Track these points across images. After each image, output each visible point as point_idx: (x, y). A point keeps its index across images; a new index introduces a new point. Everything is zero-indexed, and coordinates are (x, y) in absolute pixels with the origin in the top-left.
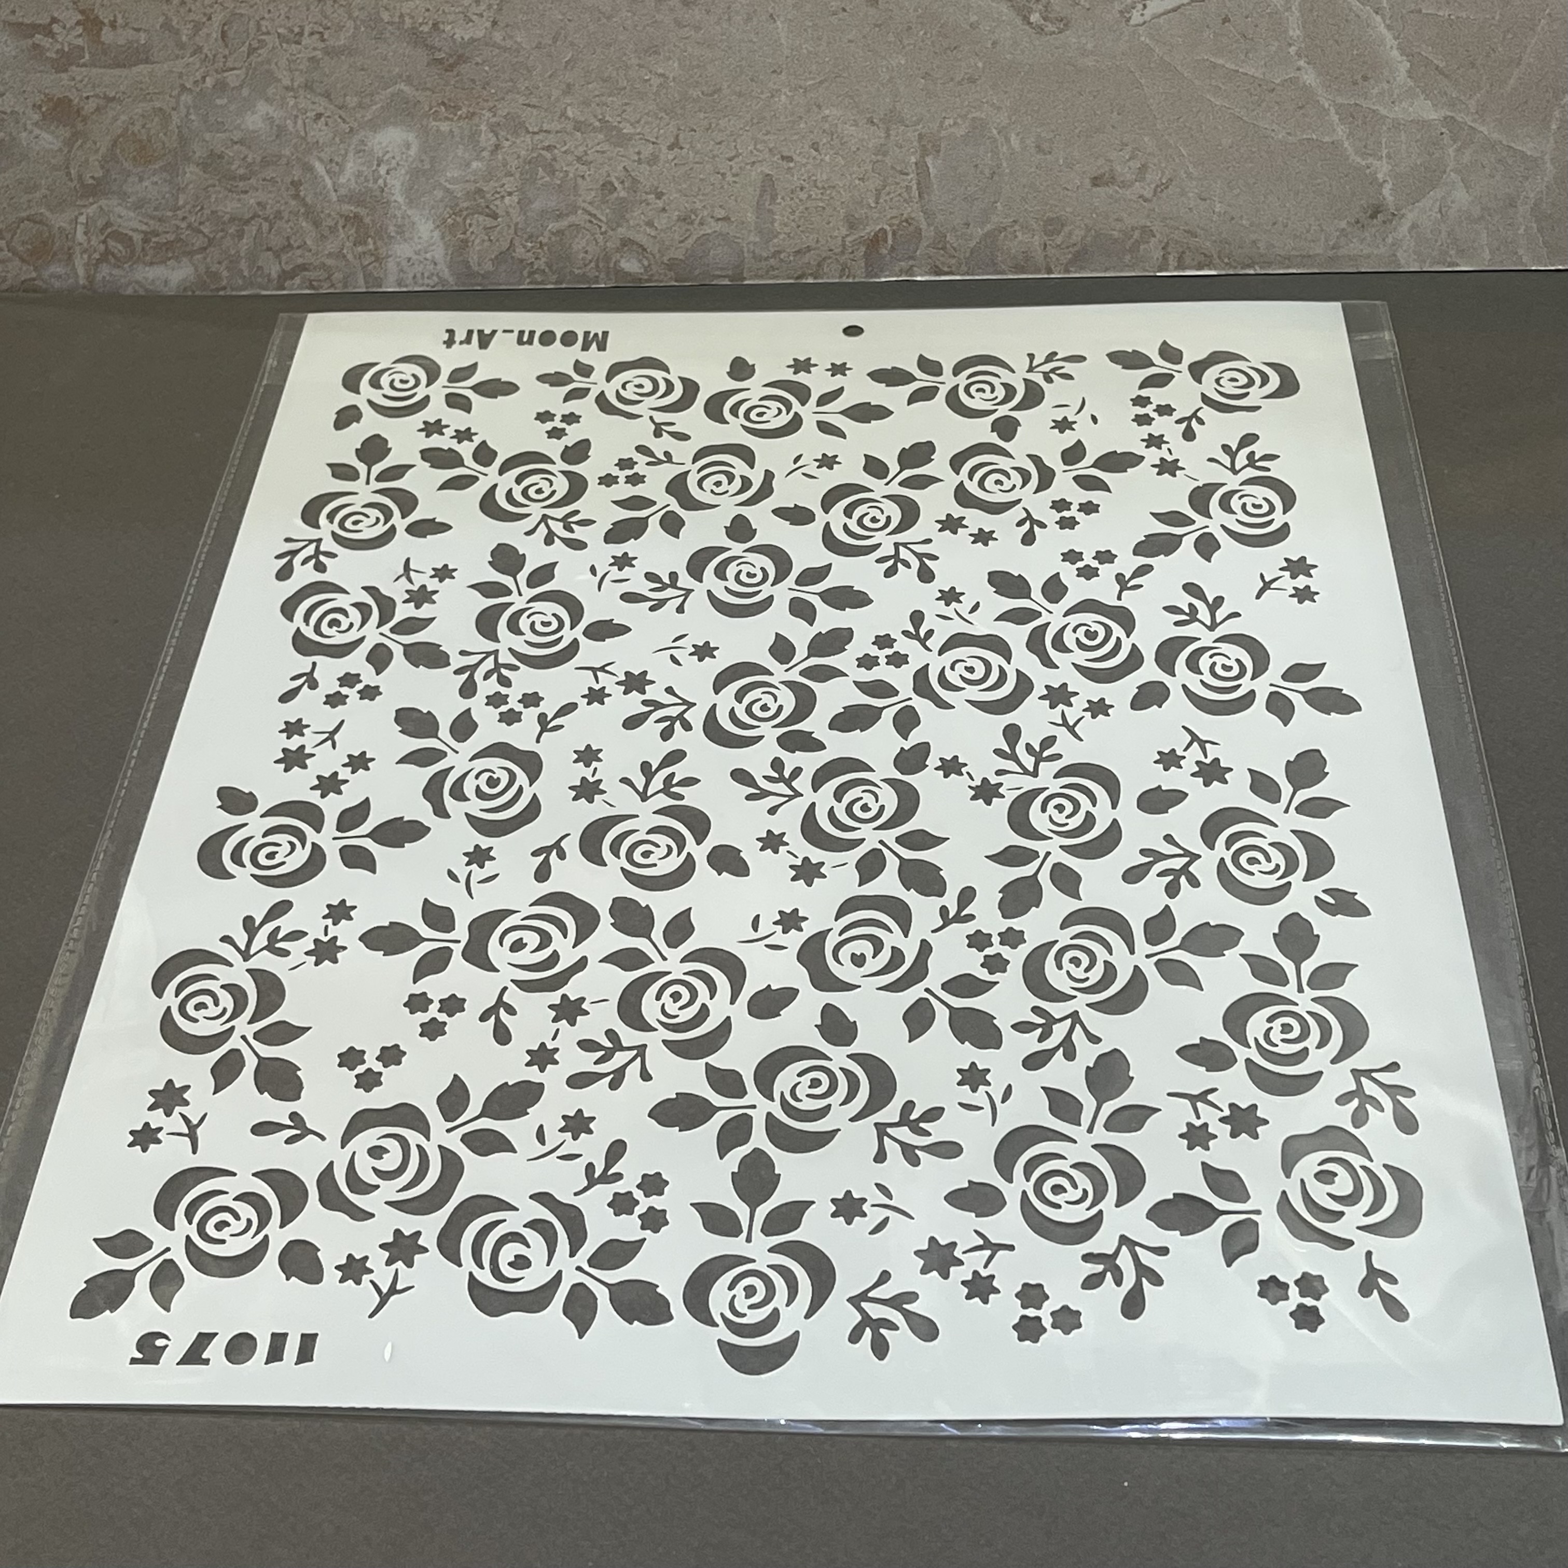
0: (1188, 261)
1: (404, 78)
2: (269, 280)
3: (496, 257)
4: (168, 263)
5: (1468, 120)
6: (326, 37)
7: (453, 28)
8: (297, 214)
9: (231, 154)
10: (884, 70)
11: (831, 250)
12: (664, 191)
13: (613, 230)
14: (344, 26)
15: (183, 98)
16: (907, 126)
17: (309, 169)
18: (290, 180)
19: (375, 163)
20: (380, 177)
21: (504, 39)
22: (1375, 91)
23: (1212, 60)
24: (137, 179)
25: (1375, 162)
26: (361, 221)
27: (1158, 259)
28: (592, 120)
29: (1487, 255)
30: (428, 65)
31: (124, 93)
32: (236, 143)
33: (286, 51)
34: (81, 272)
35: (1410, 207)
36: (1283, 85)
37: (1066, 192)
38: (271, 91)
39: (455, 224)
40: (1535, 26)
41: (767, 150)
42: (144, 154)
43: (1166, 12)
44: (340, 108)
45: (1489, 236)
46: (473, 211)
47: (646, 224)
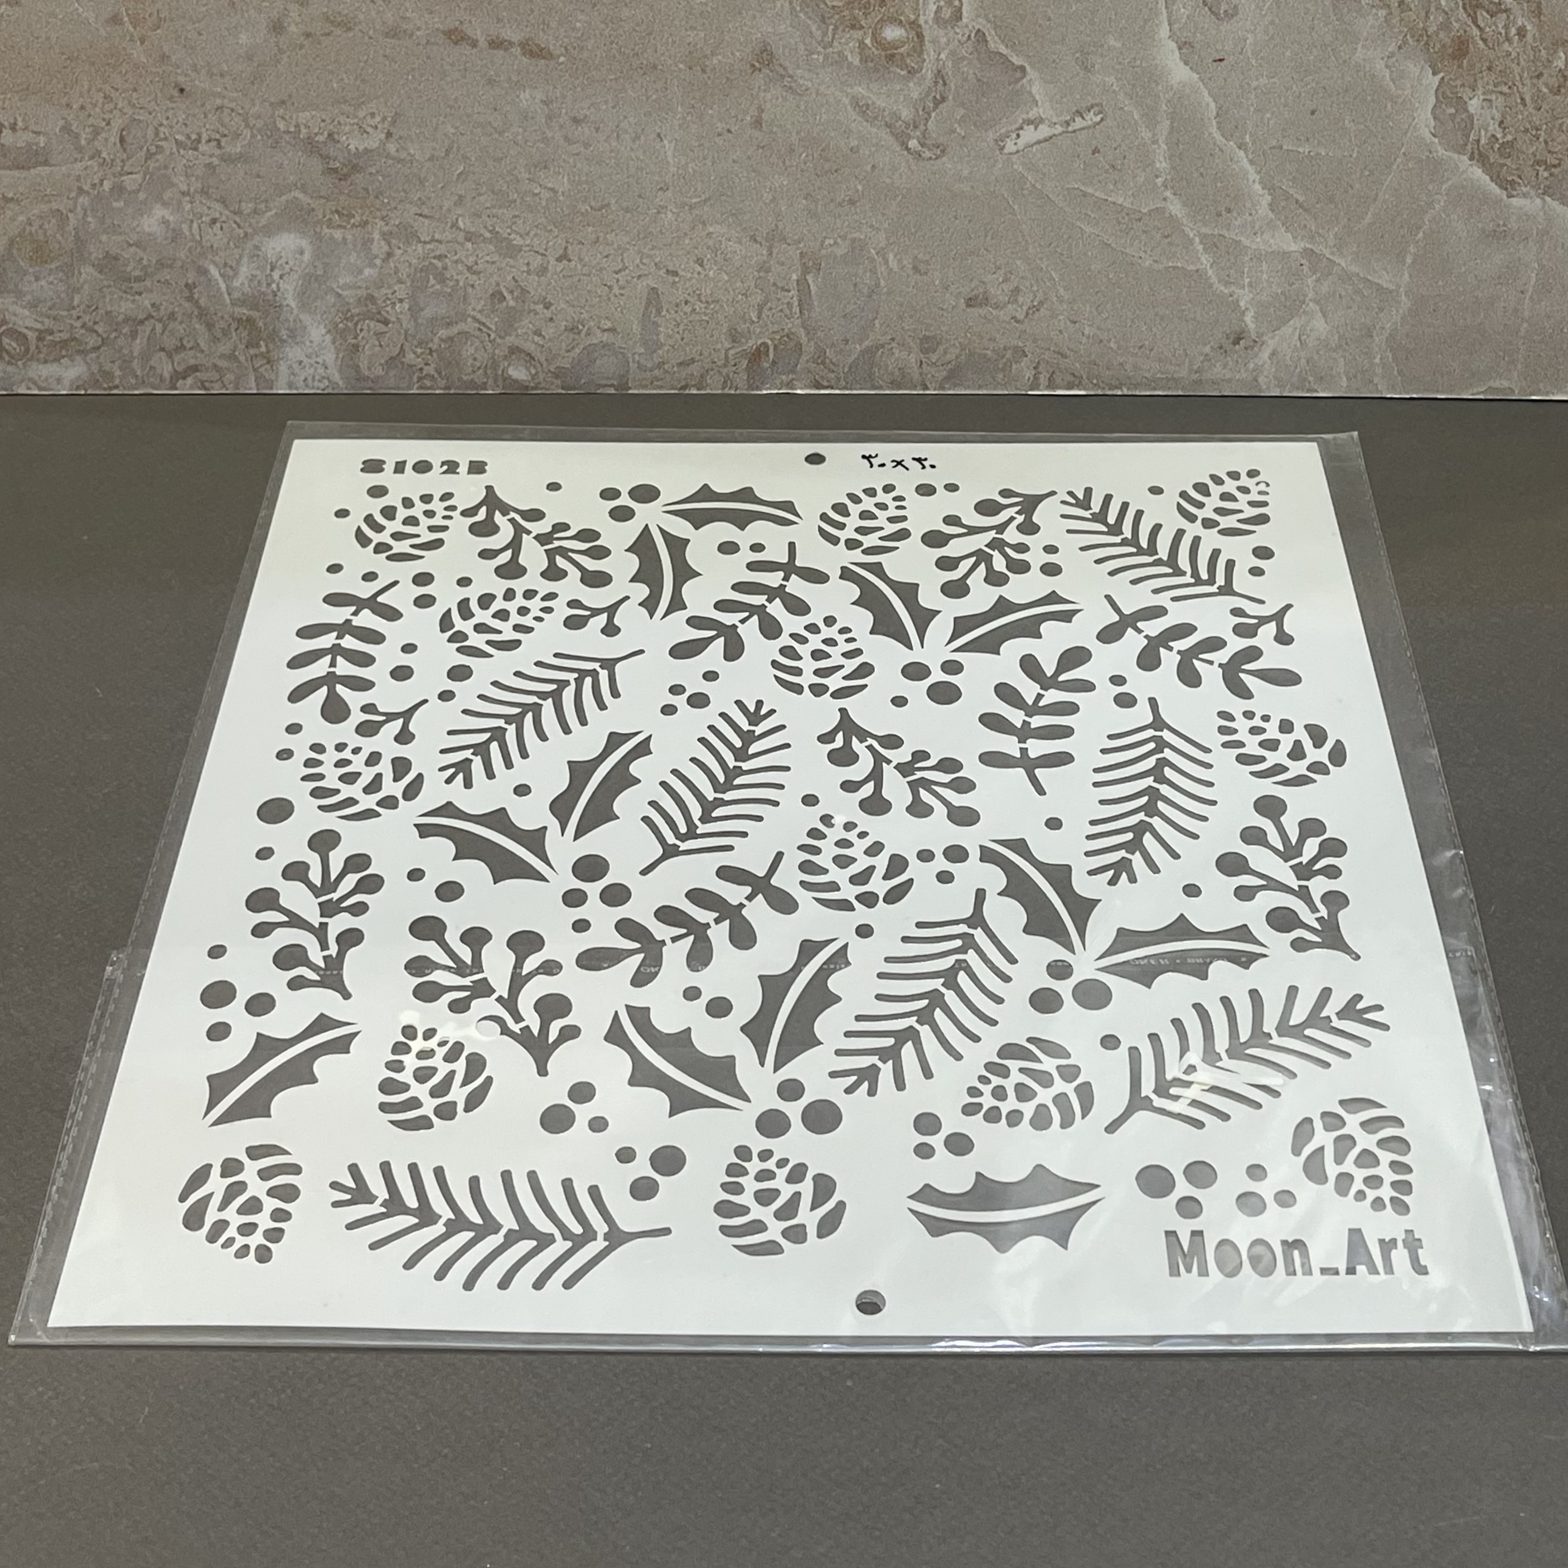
0: (1058, 381)
1: (299, 185)
2: (162, 381)
3: (387, 362)
4: (62, 361)
5: (1327, 252)
6: (223, 144)
7: (347, 139)
8: (190, 316)
9: (127, 256)
10: (768, 189)
11: (714, 362)
12: (552, 301)
13: (500, 337)
14: (240, 135)
15: (81, 200)
16: (789, 245)
17: (203, 272)
18: (184, 283)
19: (269, 267)
20: (273, 281)
21: (397, 151)
22: (1236, 223)
23: (1082, 188)
24: (33, 279)
25: (1237, 291)
26: (255, 321)
27: (1029, 378)
28: (483, 231)
29: (1344, 382)
30: (323, 172)
31: (22, 194)
32: (131, 245)
33: (183, 156)
35: (1270, 335)
36: (1150, 215)
37: (941, 312)
38: (167, 195)
39: (346, 329)
40: (1392, 164)
41: (653, 264)
42: (41, 254)
43: (1039, 142)
44: (235, 213)
45: (1346, 365)
46: (364, 316)
47: (534, 333)
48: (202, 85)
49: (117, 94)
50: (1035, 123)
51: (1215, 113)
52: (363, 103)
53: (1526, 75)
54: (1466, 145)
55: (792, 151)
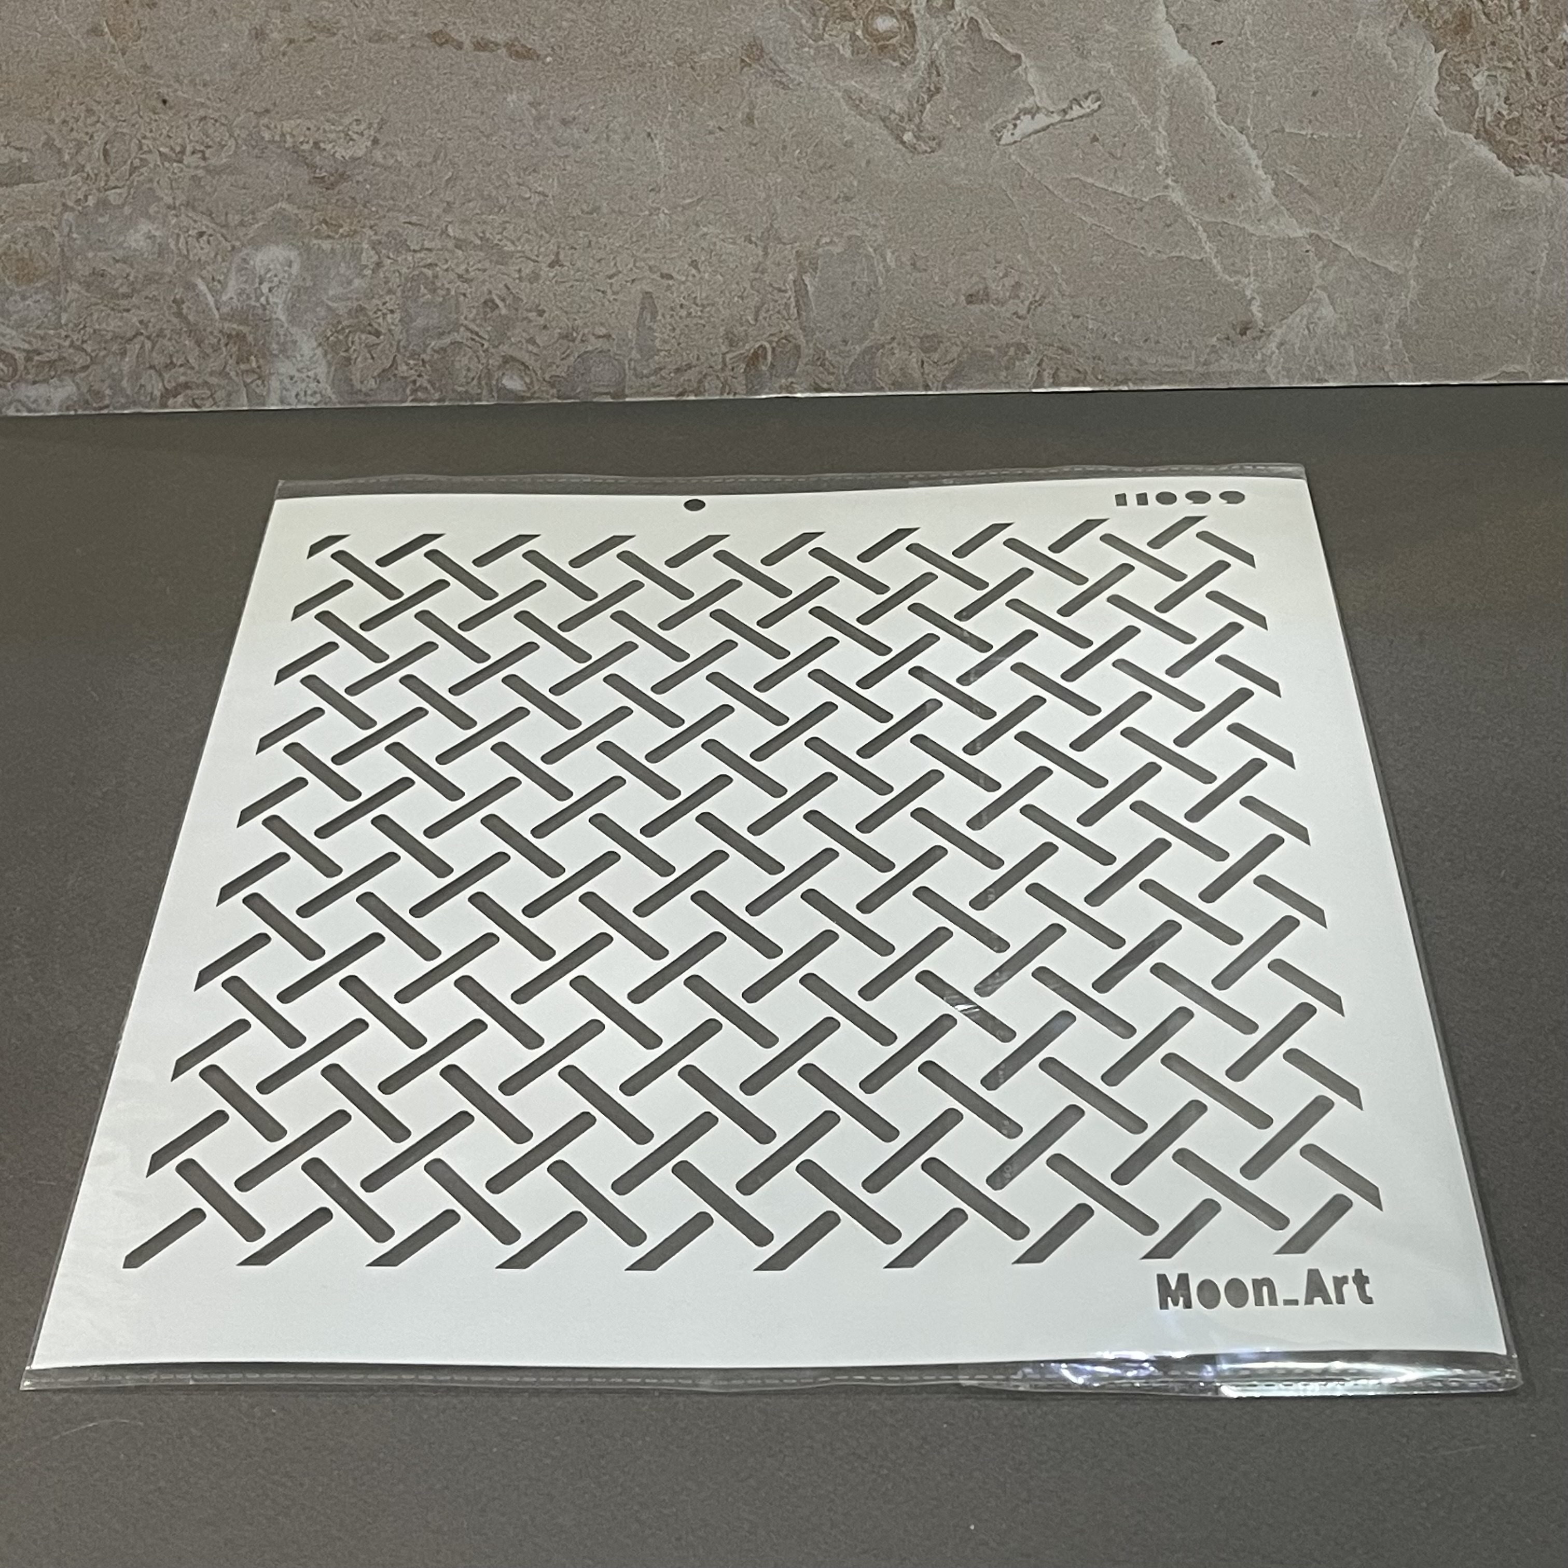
0: (1062, 375)
1: (286, 196)
2: (153, 399)
3: (379, 375)
4: (52, 381)
5: (1333, 237)
6: (207, 155)
7: (334, 147)
8: (179, 332)
9: (113, 273)
10: (761, 188)
11: (711, 367)
12: (546, 309)
13: (495, 347)
14: (225, 146)
15: (66, 216)
16: (784, 244)
17: (194, 286)
18: (172, 298)
19: (257, 280)
20: (262, 294)
21: (384, 158)
22: (1240, 210)
23: (1082, 178)
24: (18, 298)
25: (1242, 280)
26: (244, 336)
27: (1033, 376)
28: (473, 238)
29: (1354, 371)
30: (310, 182)
31: (6, 212)
32: (117, 261)
33: (167, 169)
35: (1277, 325)
36: (1152, 204)
37: (941, 309)
38: (152, 209)
39: (337, 343)
40: (1396, 145)
41: (647, 268)
42: (26, 272)
43: (1036, 132)
44: (222, 227)
45: (1355, 351)
46: (354, 329)
47: (528, 341)
48: (186, 96)
49: (100, 107)
50: (1033, 112)
51: (1214, 98)
52: (348, 109)
53: (1530, 49)
54: (1471, 122)
55: (784, 148)
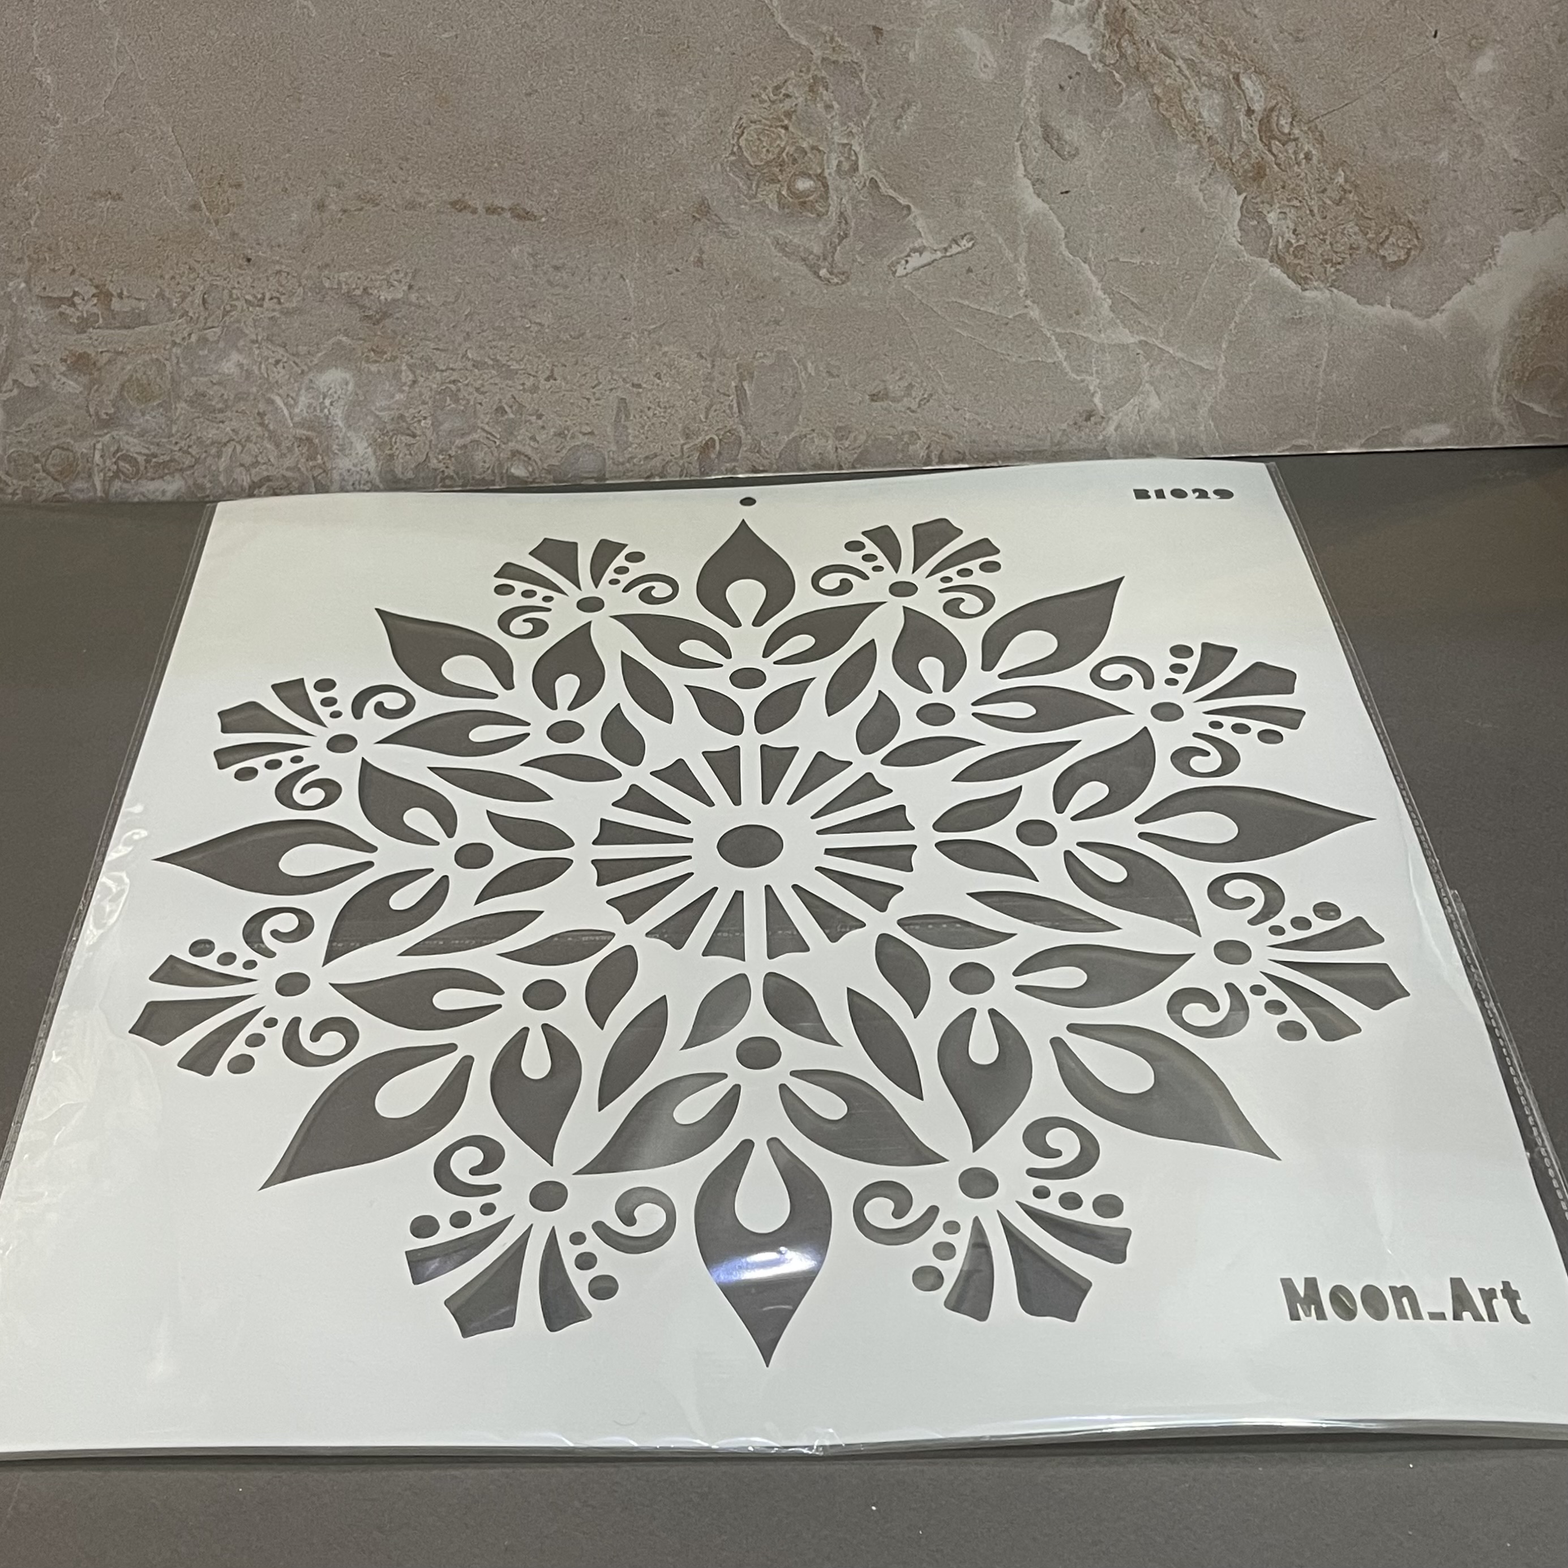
0: (946, 457)
1: (342, 331)
2: (242, 489)
3: (416, 467)
4: (165, 478)
5: (1157, 343)
6: (281, 301)
7: (379, 292)
8: (262, 438)
9: (211, 393)
10: (710, 315)
11: (673, 456)
12: (543, 413)
13: (504, 443)
14: (295, 293)
15: (174, 350)
16: (728, 358)
17: (271, 402)
18: (256, 412)
19: (321, 396)
20: (325, 407)
21: (418, 299)
22: (1084, 323)
23: (961, 301)
24: (139, 414)
25: (1087, 377)
26: (312, 441)
27: (922, 456)
28: (487, 360)
30: (361, 320)
31: (129, 348)
32: (214, 384)
33: (251, 312)
34: (98, 486)
35: (1116, 411)
36: (1015, 320)
37: (851, 406)
38: (241, 343)
39: (383, 443)
40: (1207, 269)
41: (621, 379)
42: (145, 395)
43: (923, 267)
44: (293, 355)
45: (1176, 432)
46: (397, 432)
47: (531, 438)
48: (264, 255)
49: (199, 265)
50: (920, 251)
51: (1063, 236)
52: (389, 262)
53: (1313, 191)
54: (1267, 250)
55: (728, 283)
